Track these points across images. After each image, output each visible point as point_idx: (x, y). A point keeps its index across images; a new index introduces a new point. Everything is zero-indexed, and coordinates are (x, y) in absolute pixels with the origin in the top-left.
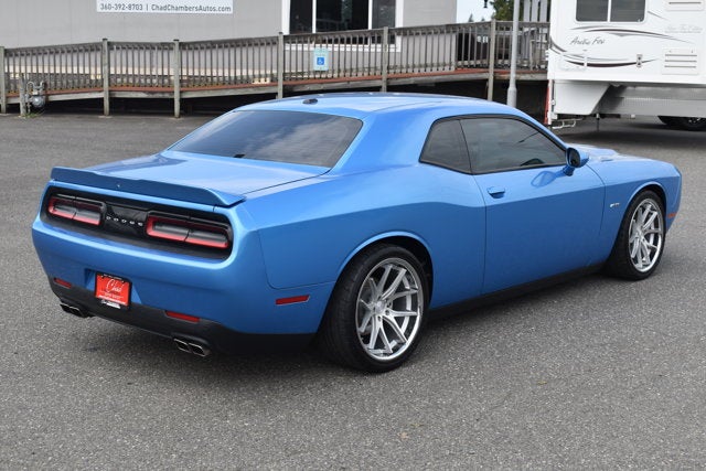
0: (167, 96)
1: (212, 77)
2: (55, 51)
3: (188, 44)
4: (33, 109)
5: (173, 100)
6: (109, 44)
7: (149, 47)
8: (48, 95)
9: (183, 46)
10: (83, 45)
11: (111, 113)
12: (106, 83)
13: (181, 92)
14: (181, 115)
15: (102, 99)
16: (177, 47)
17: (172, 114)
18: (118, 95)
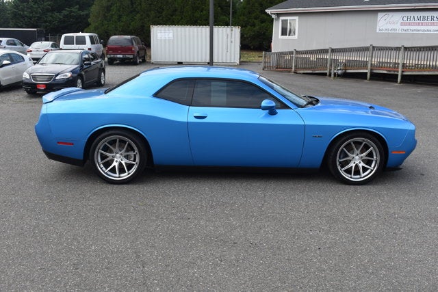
0: (396, 73)
1: (418, 64)
2: (351, 50)
3: (409, 48)
4: (339, 76)
5: (398, 75)
6: (373, 47)
7: (391, 49)
8: (346, 70)
9: (406, 49)
10: (362, 47)
11: (371, 79)
12: (369, 65)
13: (402, 72)
14: (401, 82)
15: (367, 73)
16: (402, 49)
17: (397, 82)
18: (375, 71)
